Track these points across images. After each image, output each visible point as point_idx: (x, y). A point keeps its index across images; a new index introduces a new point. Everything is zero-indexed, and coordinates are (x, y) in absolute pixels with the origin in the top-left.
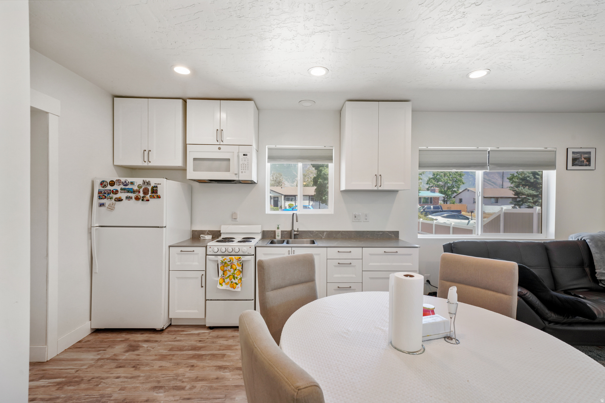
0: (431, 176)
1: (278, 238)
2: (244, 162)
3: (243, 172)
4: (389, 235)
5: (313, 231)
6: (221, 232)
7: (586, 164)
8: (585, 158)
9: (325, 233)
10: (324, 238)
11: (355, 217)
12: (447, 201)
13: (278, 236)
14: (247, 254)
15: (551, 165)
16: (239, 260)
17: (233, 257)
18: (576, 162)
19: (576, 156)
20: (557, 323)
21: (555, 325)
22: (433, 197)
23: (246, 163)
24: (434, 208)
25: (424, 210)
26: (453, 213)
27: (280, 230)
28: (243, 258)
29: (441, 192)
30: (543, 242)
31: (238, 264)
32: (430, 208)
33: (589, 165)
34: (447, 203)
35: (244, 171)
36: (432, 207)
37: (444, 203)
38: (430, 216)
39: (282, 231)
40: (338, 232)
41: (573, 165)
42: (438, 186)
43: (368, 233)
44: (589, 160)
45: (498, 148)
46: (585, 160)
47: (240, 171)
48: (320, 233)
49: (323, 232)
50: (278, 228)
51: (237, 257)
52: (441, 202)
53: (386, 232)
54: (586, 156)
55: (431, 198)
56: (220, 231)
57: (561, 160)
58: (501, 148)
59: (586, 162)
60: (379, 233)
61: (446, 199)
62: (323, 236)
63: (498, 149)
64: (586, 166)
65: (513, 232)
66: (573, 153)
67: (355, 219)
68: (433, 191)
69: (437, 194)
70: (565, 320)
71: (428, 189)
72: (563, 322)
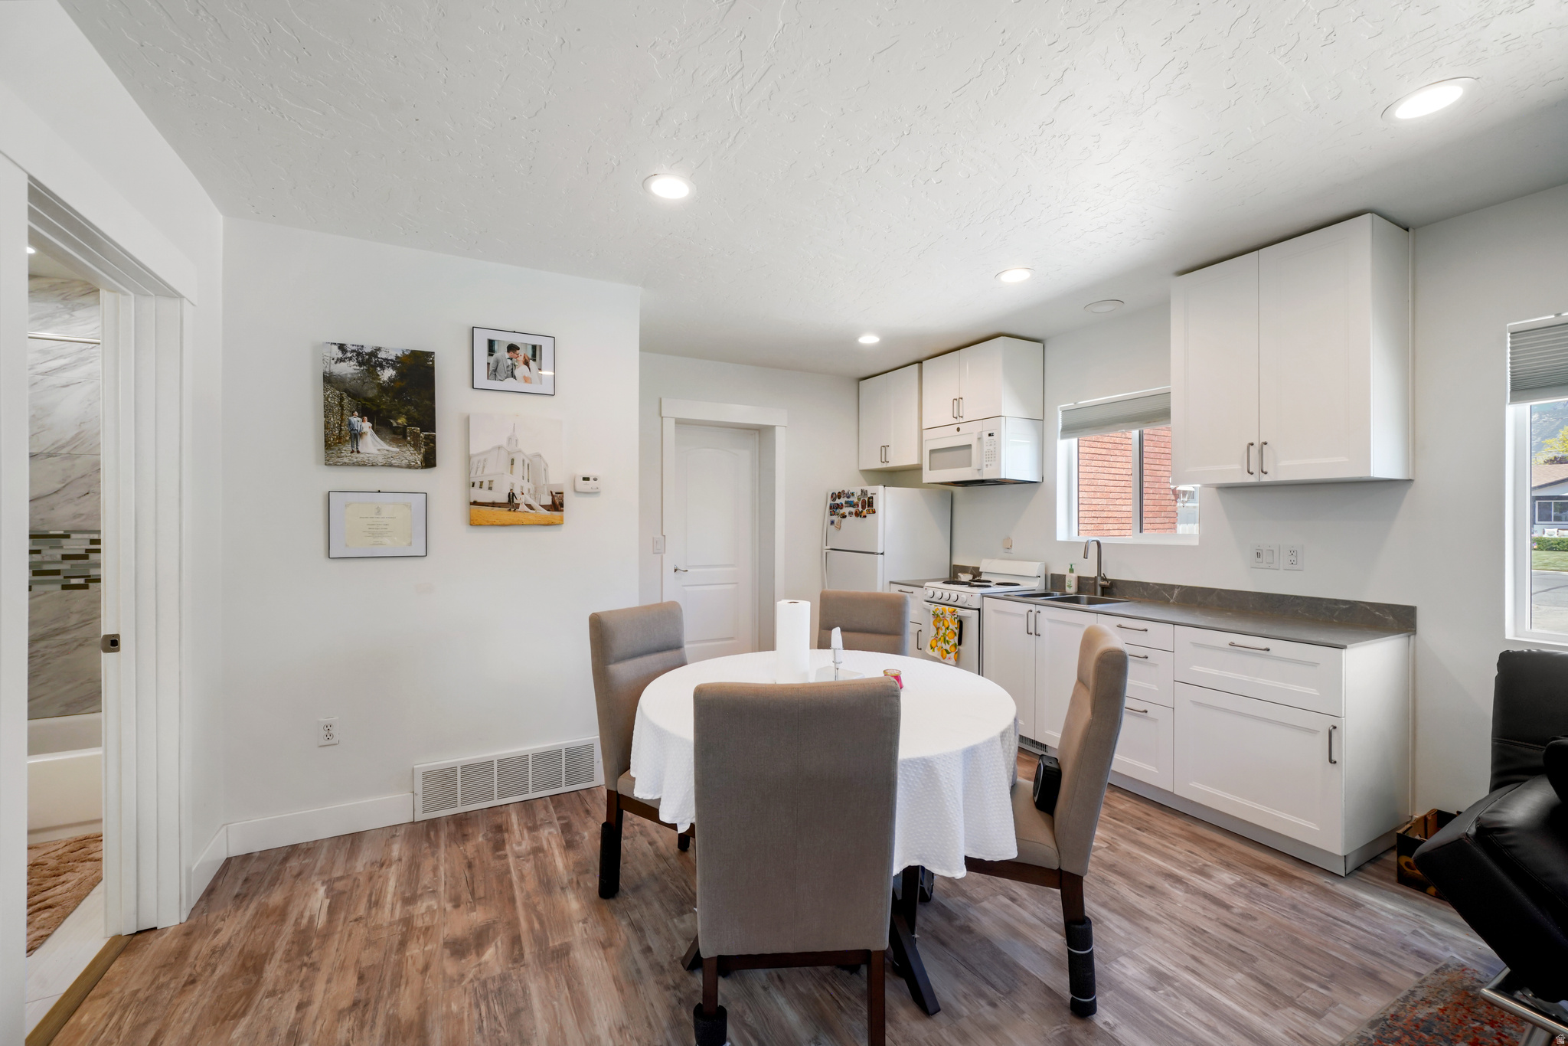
1: (1071, 589)
2: (989, 448)
3: (989, 466)
4: (1375, 615)
5: (1148, 584)
6: (980, 570)
9: (1176, 591)
10: (1174, 603)
11: (1259, 555)
13: (1070, 586)
14: (966, 606)
16: (953, 613)
17: (947, 607)
23: (992, 448)
27: (1074, 575)
28: (960, 612)
31: (951, 621)
35: (990, 463)
39: (1079, 578)
40: (1211, 591)
43: (1297, 601)
47: (985, 463)
48: (1165, 590)
49: (1173, 587)
50: (1071, 571)
51: (952, 609)
53: (1362, 605)
56: (979, 568)
60: (1336, 604)
62: (1172, 598)
67: (1260, 560)
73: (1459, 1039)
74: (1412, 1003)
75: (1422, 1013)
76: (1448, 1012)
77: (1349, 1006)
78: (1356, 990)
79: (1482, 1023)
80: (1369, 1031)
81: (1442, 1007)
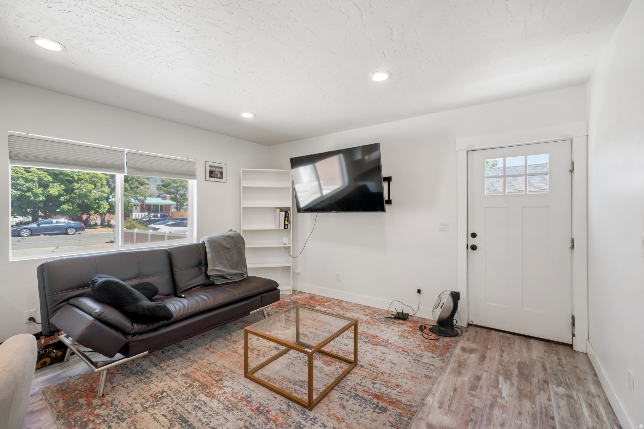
0: (161, 183)
7: (220, 177)
8: (219, 172)
12: (180, 208)
15: (193, 175)
18: (212, 175)
19: (213, 169)
20: (141, 333)
21: (141, 336)
22: (164, 205)
24: (162, 216)
25: (150, 218)
26: (177, 221)
29: (172, 199)
30: (167, 249)
32: (156, 216)
33: (222, 178)
34: (180, 211)
36: (159, 215)
37: (177, 211)
38: (152, 225)
41: (210, 177)
42: (169, 193)
44: (221, 173)
45: (138, 151)
46: (219, 174)
52: (173, 210)
54: (220, 170)
55: (162, 206)
57: (200, 171)
58: (140, 152)
59: (219, 176)
61: (179, 207)
63: (137, 153)
64: (220, 178)
65: (158, 241)
66: (210, 166)
68: (164, 198)
69: (168, 202)
70: (150, 328)
71: (158, 196)
72: (147, 330)
73: (77, 400)
74: (55, 405)
75: (61, 404)
76: (65, 398)
77: (43, 424)
78: (36, 419)
79: (74, 392)
80: (60, 421)
81: (61, 399)
